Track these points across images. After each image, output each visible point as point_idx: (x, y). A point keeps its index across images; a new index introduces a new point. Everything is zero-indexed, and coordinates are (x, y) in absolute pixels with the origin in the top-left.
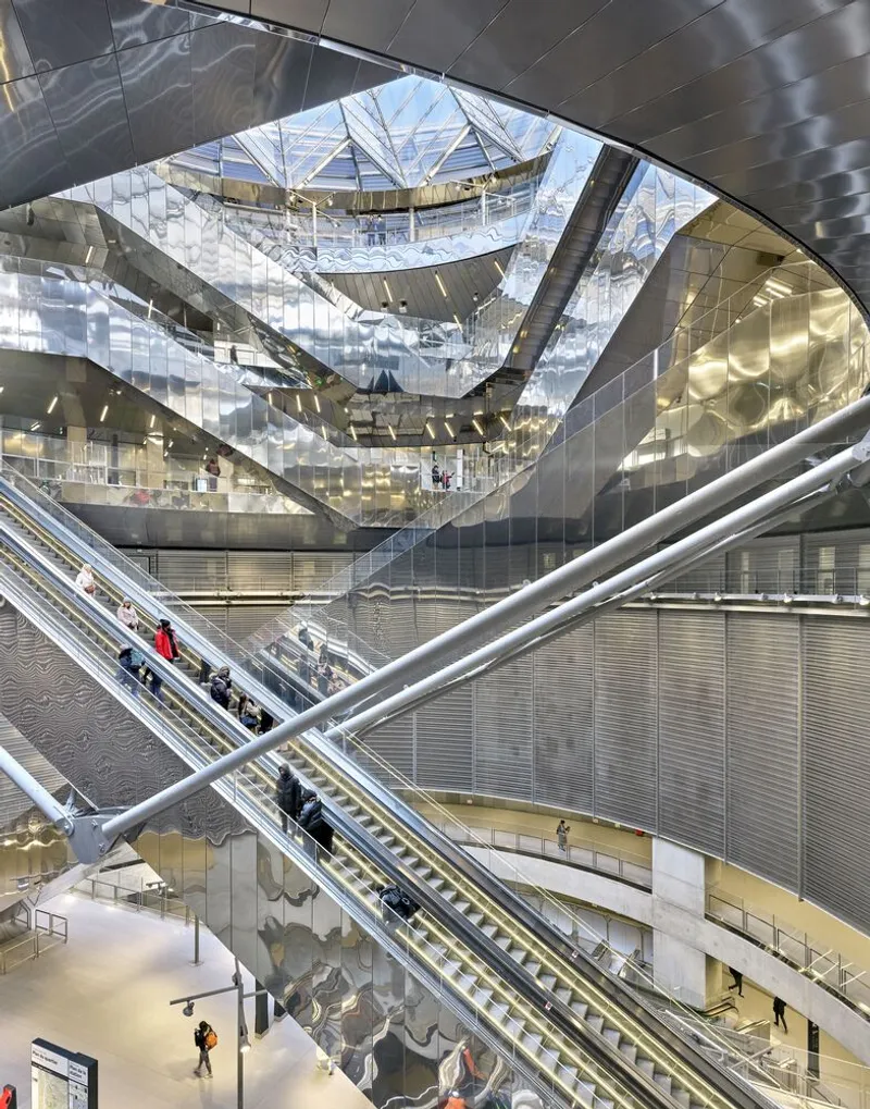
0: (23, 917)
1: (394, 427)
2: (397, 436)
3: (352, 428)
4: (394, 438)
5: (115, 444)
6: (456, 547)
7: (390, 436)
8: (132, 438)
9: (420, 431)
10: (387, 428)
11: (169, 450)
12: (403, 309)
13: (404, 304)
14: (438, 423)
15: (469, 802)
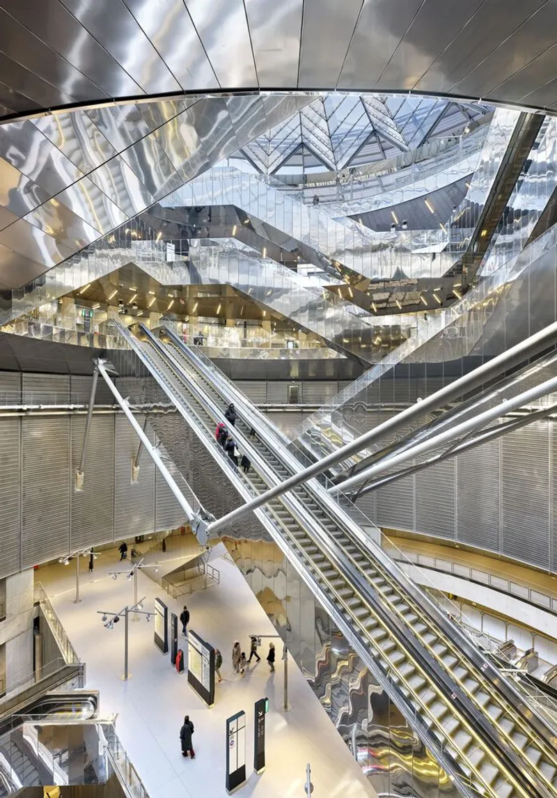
0: (202, 567)
1: (399, 301)
2: (402, 306)
3: (373, 304)
4: (400, 308)
5: (245, 325)
6: (407, 377)
7: (397, 307)
8: (256, 322)
9: (417, 302)
10: (395, 302)
11: (275, 327)
12: (405, 227)
13: (405, 223)
14: (428, 296)
15: (457, 546)
